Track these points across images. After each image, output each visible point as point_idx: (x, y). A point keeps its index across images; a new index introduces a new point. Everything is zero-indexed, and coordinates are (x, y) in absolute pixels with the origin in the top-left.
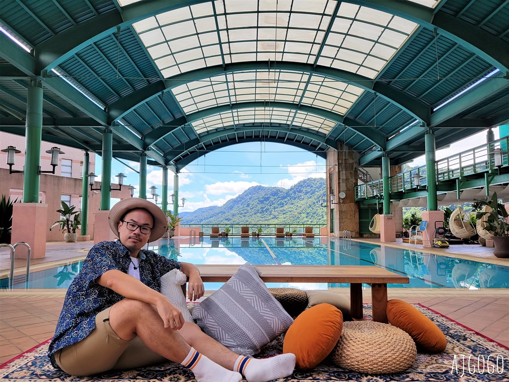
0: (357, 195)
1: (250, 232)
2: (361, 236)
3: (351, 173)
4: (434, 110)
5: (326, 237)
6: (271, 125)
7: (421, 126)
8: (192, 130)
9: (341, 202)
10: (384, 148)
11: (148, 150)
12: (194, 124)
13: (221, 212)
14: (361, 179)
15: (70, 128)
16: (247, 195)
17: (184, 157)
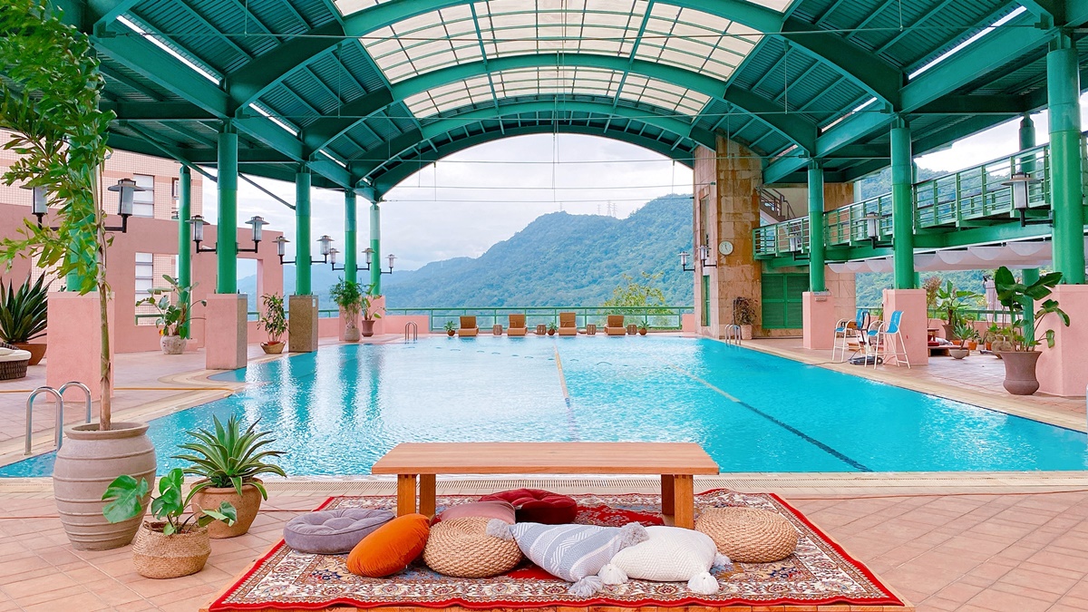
0: (758, 248)
2: (766, 333)
3: (745, 201)
4: (911, 77)
5: (694, 334)
6: (574, 98)
7: (882, 111)
9: (723, 262)
10: (812, 151)
11: (313, 160)
12: (409, 101)
14: (768, 211)
15: (156, 124)
16: (534, 233)
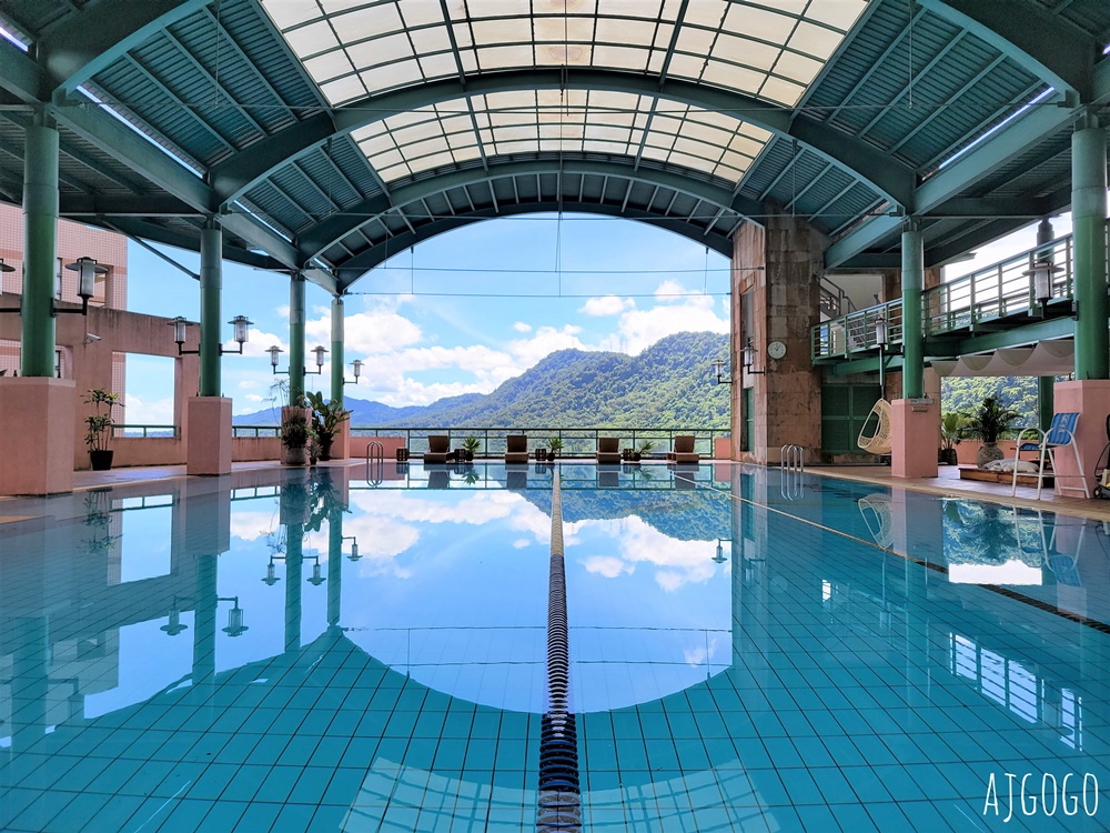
0: (818, 349)
1: (531, 448)
2: (826, 460)
3: (801, 290)
5: (729, 462)
9: (773, 368)
10: (909, 207)
12: (357, 134)
13: (490, 407)
17: (355, 250)
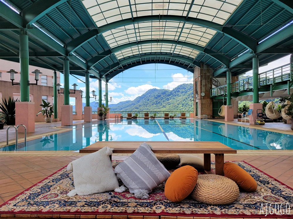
0: (212, 94)
1: (150, 115)
2: (213, 117)
3: (208, 81)
4: (259, 43)
5: (193, 118)
6: (161, 53)
7: (250, 53)
8: (115, 57)
9: (202, 98)
10: (228, 67)
11: (90, 70)
12: (116, 54)
13: (133, 104)
14: (214, 84)
15: (45, 58)
16: (148, 94)
17: (110, 73)
